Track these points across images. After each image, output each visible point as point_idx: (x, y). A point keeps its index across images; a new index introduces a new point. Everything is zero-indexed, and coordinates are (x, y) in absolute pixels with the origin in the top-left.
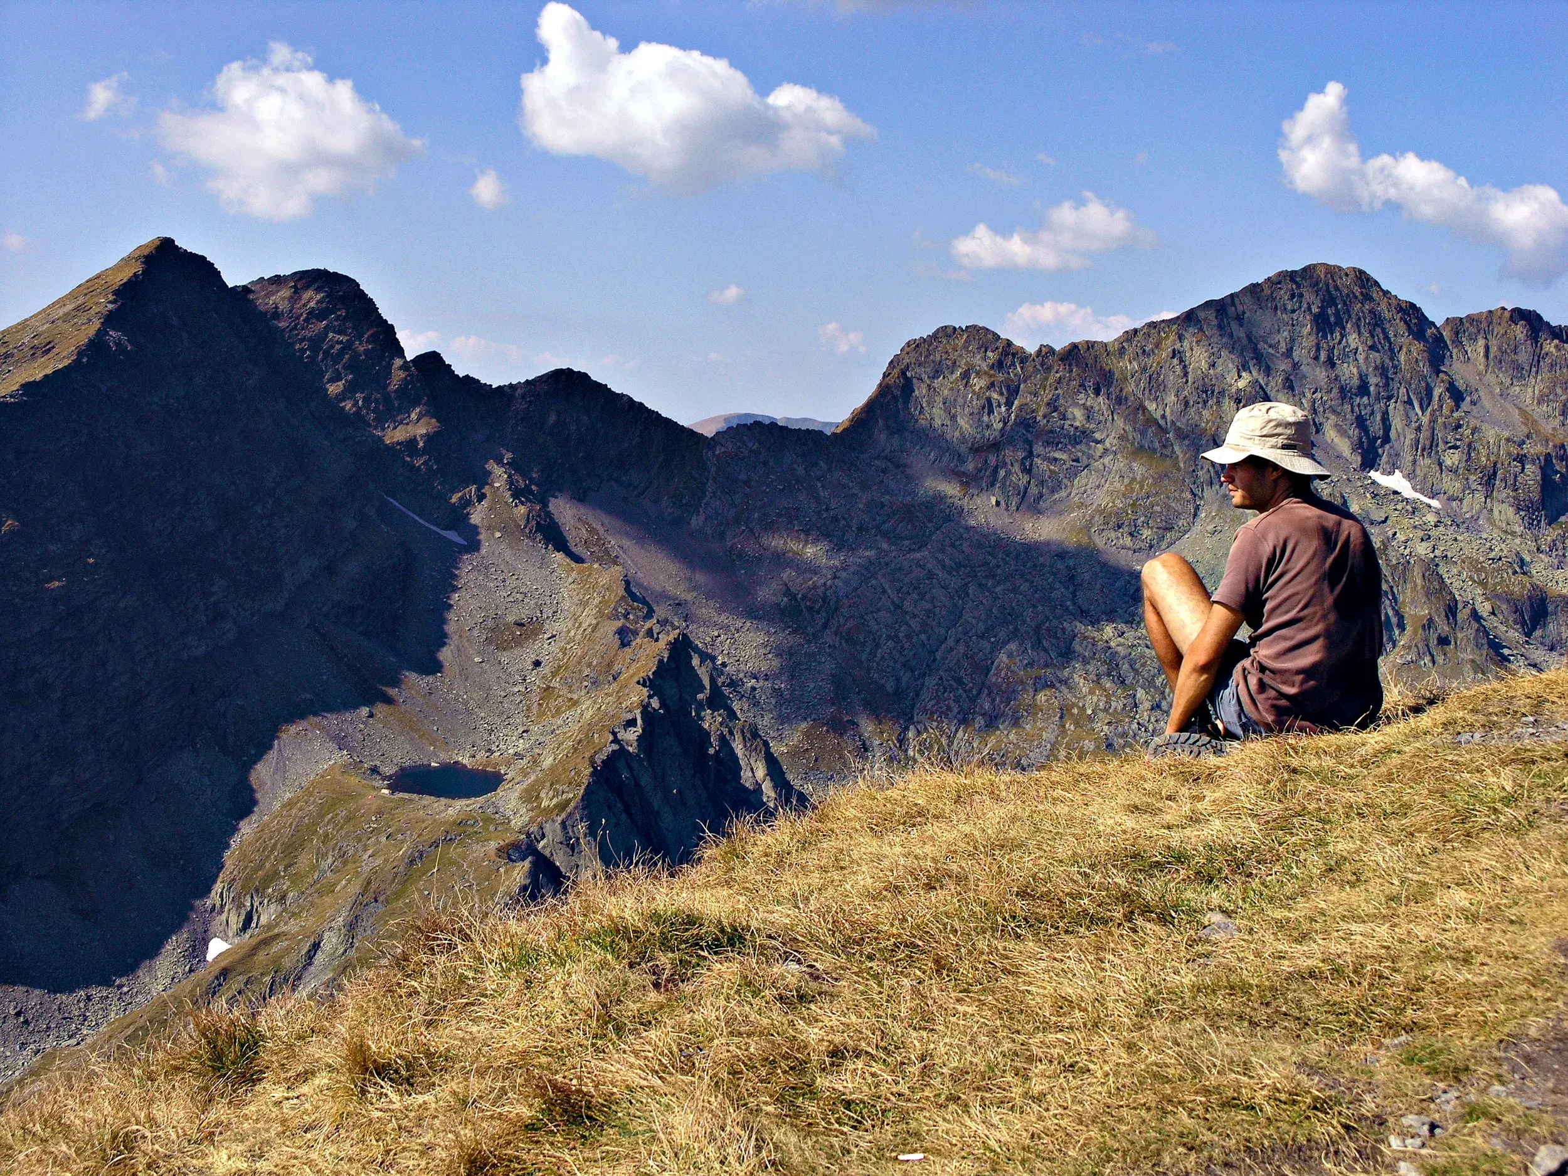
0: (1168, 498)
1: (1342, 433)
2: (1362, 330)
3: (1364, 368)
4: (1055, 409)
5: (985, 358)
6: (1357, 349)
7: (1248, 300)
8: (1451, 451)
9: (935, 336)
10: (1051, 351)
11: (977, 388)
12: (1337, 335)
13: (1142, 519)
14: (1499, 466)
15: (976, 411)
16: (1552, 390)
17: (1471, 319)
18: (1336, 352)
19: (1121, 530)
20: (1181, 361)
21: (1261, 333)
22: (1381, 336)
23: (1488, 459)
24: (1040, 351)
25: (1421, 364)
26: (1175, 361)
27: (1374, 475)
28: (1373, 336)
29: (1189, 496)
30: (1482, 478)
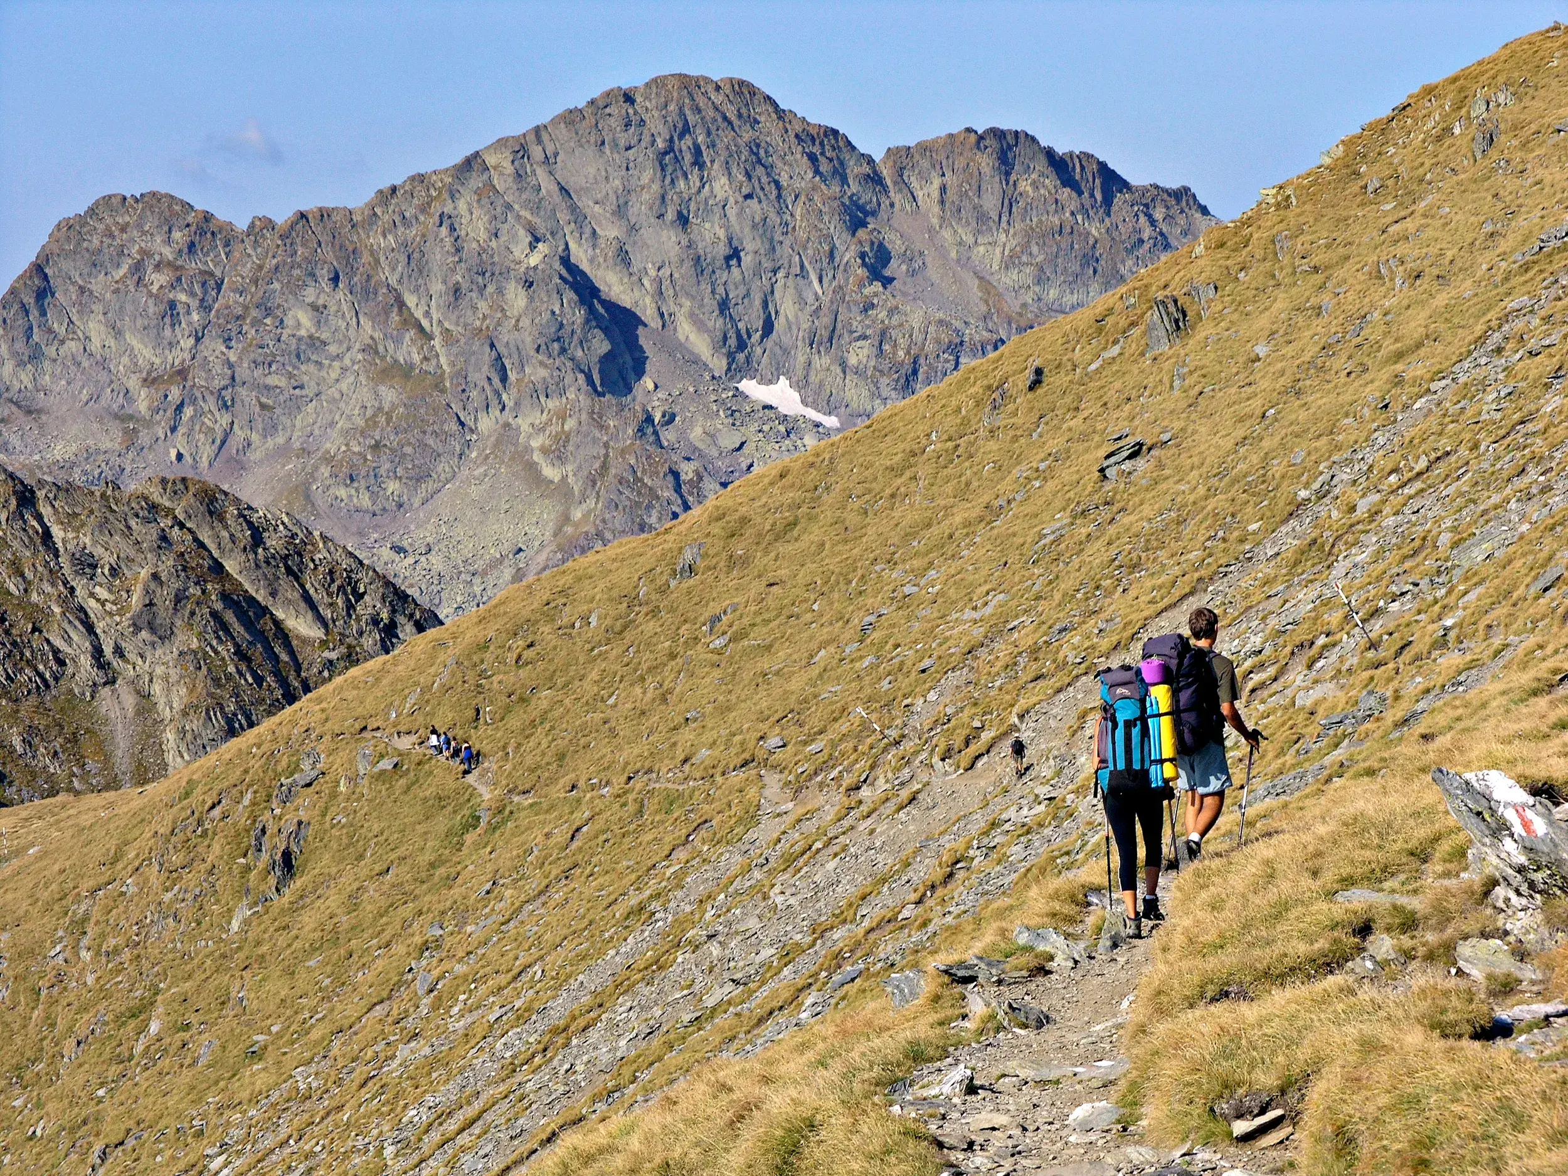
0: (424, 432)
1: (699, 324)
2: (734, 170)
3: (737, 228)
4: (269, 312)
5: (168, 241)
6: (726, 200)
7: (562, 131)
8: (859, 344)
9: (92, 211)
10: (269, 224)
11: (155, 289)
12: (694, 178)
13: (387, 466)
14: (922, 361)
15: (154, 323)
16: (1026, 247)
17: (925, 148)
18: (693, 207)
19: (356, 485)
20: (452, 229)
21: (582, 182)
22: (764, 179)
23: (908, 353)
24: (252, 226)
25: (826, 218)
26: (444, 231)
27: (748, 386)
28: (749, 176)
29: (454, 426)
30: (898, 380)
